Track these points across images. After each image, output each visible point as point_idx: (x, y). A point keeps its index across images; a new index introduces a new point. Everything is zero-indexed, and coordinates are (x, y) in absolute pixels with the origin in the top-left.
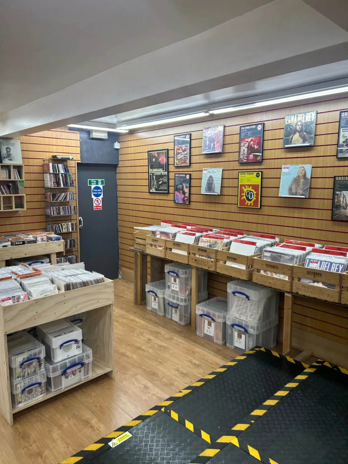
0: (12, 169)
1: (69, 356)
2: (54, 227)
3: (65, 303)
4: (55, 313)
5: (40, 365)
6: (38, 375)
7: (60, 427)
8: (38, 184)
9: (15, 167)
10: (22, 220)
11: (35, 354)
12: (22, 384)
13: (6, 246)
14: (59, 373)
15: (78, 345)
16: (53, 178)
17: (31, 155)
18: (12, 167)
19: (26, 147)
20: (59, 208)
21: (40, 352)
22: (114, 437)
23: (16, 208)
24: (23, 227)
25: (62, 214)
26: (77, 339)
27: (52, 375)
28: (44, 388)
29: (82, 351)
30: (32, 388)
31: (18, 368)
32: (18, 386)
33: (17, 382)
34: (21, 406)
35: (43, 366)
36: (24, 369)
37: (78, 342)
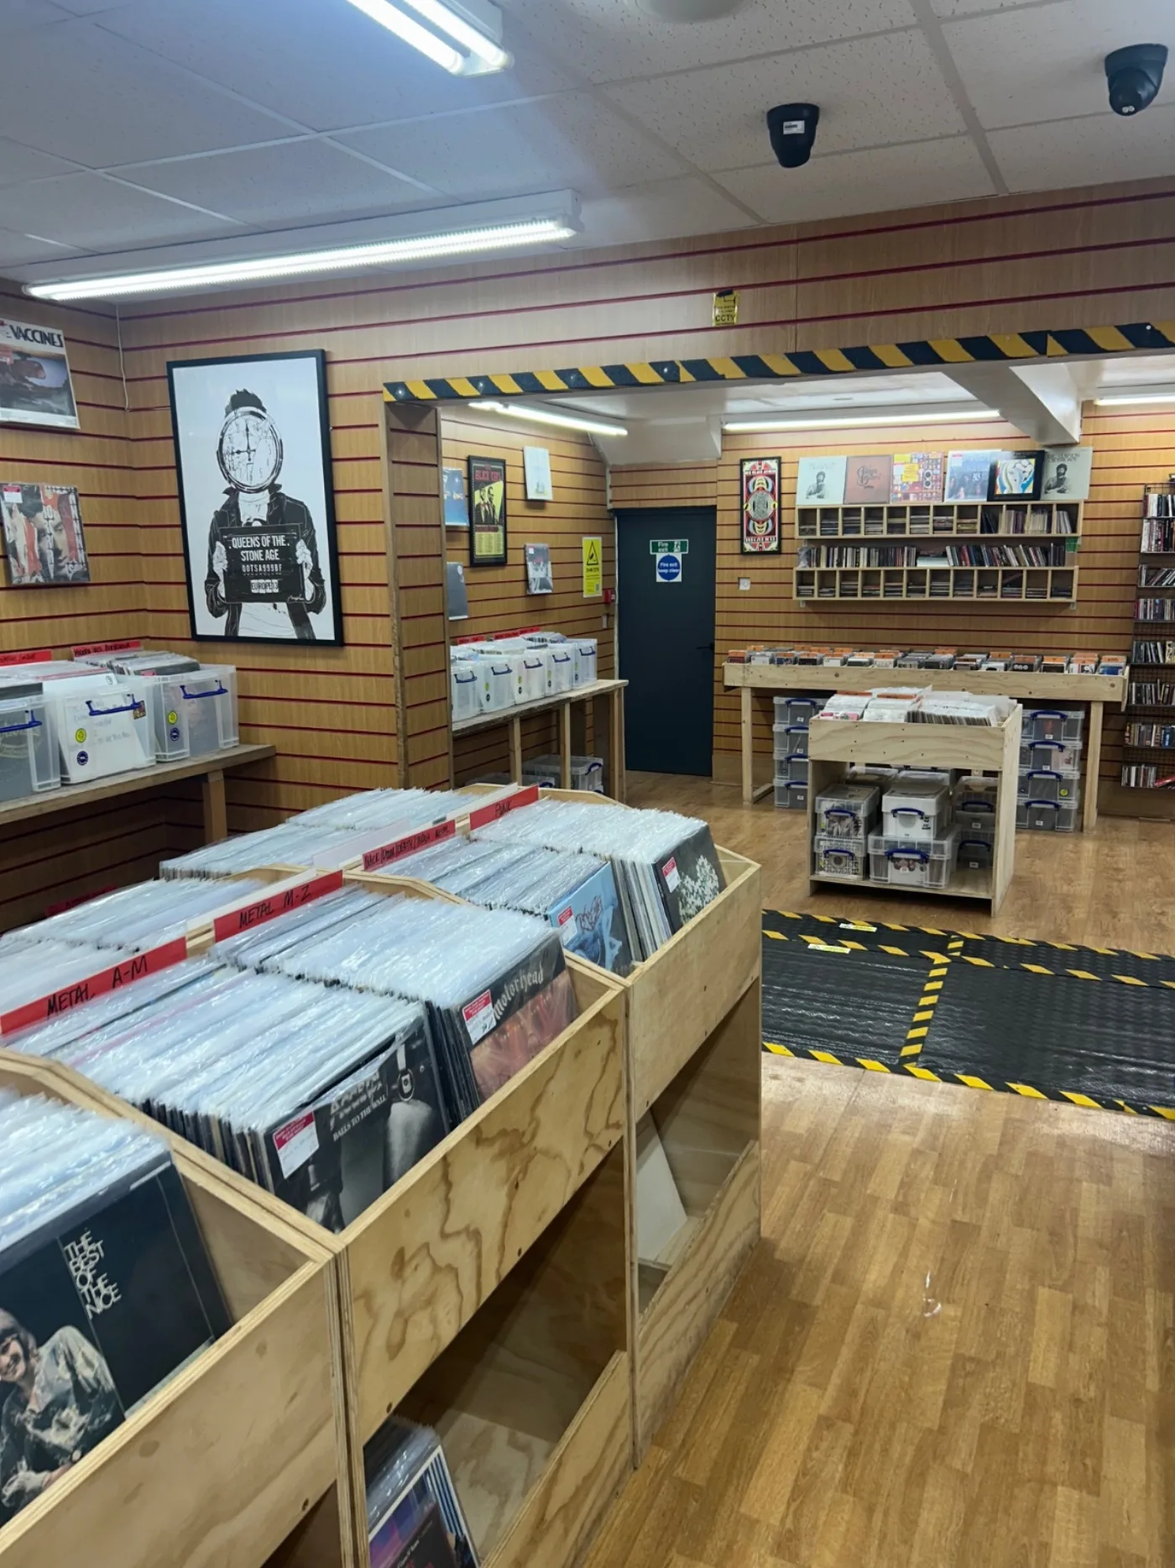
0: (1055, 513)
2: (1142, 647)
3: (902, 742)
4: (885, 753)
5: (857, 828)
6: (852, 841)
8: (1127, 544)
9: (1061, 507)
10: (1075, 625)
11: (849, 807)
12: (828, 843)
13: (994, 669)
14: (881, 852)
15: (926, 823)
16: (1155, 529)
17: (1116, 476)
18: (1054, 507)
19: (1105, 460)
20: (1162, 603)
21: (858, 808)
22: (855, 923)
23: (1052, 596)
24: (1075, 641)
25: (1167, 618)
26: (927, 813)
27: (871, 851)
28: (860, 867)
29: (932, 837)
30: (839, 857)
31: (824, 816)
32: (822, 843)
33: (821, 835)
34: (823, 875)
35: (861, 830)
36: (832, 821)
37: (927, 819)
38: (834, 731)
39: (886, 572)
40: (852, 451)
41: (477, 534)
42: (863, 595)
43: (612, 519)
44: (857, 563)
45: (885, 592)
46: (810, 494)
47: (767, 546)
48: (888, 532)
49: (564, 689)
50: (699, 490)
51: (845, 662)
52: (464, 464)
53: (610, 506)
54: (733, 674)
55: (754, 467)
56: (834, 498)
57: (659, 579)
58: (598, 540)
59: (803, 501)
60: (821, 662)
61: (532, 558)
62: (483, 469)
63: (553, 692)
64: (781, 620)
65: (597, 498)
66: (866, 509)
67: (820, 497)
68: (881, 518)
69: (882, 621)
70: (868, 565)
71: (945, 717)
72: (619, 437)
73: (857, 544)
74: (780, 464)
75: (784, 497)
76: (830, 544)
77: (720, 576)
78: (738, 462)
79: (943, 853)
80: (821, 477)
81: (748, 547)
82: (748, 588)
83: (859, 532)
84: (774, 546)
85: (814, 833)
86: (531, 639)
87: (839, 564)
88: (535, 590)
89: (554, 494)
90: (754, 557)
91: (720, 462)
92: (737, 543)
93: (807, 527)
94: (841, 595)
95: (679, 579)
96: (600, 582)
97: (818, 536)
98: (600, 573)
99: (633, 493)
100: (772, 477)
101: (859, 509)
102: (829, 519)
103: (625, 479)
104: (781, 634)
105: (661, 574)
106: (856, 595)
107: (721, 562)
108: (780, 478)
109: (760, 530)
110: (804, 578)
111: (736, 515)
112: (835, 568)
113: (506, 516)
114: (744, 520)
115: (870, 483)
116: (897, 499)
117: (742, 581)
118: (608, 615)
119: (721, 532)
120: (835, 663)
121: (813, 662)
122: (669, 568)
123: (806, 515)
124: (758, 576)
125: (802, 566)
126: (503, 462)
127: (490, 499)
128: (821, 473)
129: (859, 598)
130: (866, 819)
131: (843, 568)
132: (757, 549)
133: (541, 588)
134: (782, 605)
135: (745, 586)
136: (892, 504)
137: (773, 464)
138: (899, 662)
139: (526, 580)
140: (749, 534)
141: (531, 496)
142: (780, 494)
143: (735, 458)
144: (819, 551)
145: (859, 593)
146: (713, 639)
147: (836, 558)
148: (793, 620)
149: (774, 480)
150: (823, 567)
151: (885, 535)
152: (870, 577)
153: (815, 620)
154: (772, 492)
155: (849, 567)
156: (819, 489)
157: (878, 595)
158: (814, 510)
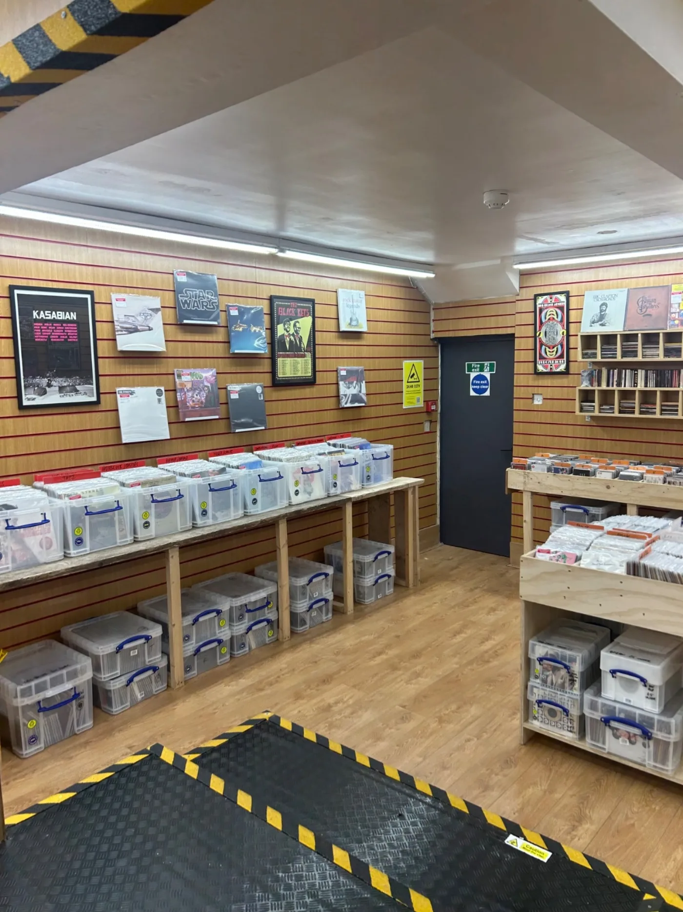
1: (630, 701)
3: (621, 596)
4: (600, 605)
5: (572, 681)
6: (567, 695)
7: (551, 790)
11: (564, 658)
12: (541, 692)
14: (598, 715)
15: (650, 692)
21: (573, 660)
22: (527, 837)
26: (651, 681)
27: (587, 712)
28: (576, 725)
29: (657, 710)
30: (554, 709)
31: (537, 663)
32: (535, 690)
33: (533, 682)
34: (536, 725)
35: (577, 685)
36: (545, 669)
37: (651, 688)
38: (545, 573)
39: (661, 391)
40: (633, 283)
41: (280, 361)
42: (641, 413)
43: (436, 346)
44: (635, 384)
45: (662, 410)
46: (593, 322)
47: (557, 367)
48: (665, 356)
49: (353, 488)
50: (501, 321)
51: (616, 475)
52: (266, 303)
53: (433, 336)
54: (514, 479)
55: (546, 300)
56: (616, 326)
57: (472, 393)
58: (420, 364)
59: (587, 329)
60: (594, 474)
61: (344, 378)
62: (289, 307)
63: (339, 492)
64: (569, 431)
65: (420, 329)
66: (643, 334)
67: (602, 325)
68: (658, 343)
69: (661, 437)
70: (646, 386)
71: (672, 575)
72: (428, 279)
73: (634, 367)
74: (568, 297)
75: (571, 325)
76: (611, 366)
77: (517, 392)
78: (532, 297)
79: (670, 733)
80: (604, 308)
81: (540, 368)
82: (540, 403)
83: (636, 356)
84: (562, 368)
85: (527, 679)
86: (335, 445)
87: (619, 385)
88: (345, 403)
89: (368, 327)
90: (546, 376)
91: (519, 298)
92: (532, 365)
93: (590, 351)
94: (620, 412)
95: (487, 393)
96: (421, 396)
97: (599, 359)
98: (422, 388)
99: (451, 325)
100: (561, 308)
101: (637, 335)
102: (608, 344)
103: (444, 314)
104: (569, 444)
105: (474, 389)
106: (633, 412)
107: (518, 380)
108: (568, 310)
109: (551, 354)
110: (587, 396)
111: (531, 340)
112: (615, 388)
113: (314, 345)
114: (537, 346)
115: (649, 311)
116: (674, 325)
117: (536, 397)
118: (431, 422)
119: (518, 356)
120: (607, 475)
121: (587, 473)
122: (480, 385)
123: (589, 341)
124: (549, 393)
125: (585, 385)
126: (312, 301)
127: (296, 331)
128: (605, 304)
129: (637, 415)
130: (582, 673)
131: (622, 388)
132: (548, 370)
133: (352, 402)
134: (570, 419)
135: (538, 401)
136: (669, 330)
137: (563, 298)
138: (668, 479)
139: (338, 396)
140: (541, 358)
141: (344, 327)
142: (568, 323)
143: (530, 293)
144: (600, 372)
145: (637, 410)
146: (512, 445)
147: (615, 379)
148: (579, 431)
149: (563, 312)
150: (604, 387)
151: (661, 358)
152: (647, 397)
153: (599, 432)
154: (562, 321)
155: (628, 388)
156: (602, 317)
157: (654, 413)
158: (596, 336)
